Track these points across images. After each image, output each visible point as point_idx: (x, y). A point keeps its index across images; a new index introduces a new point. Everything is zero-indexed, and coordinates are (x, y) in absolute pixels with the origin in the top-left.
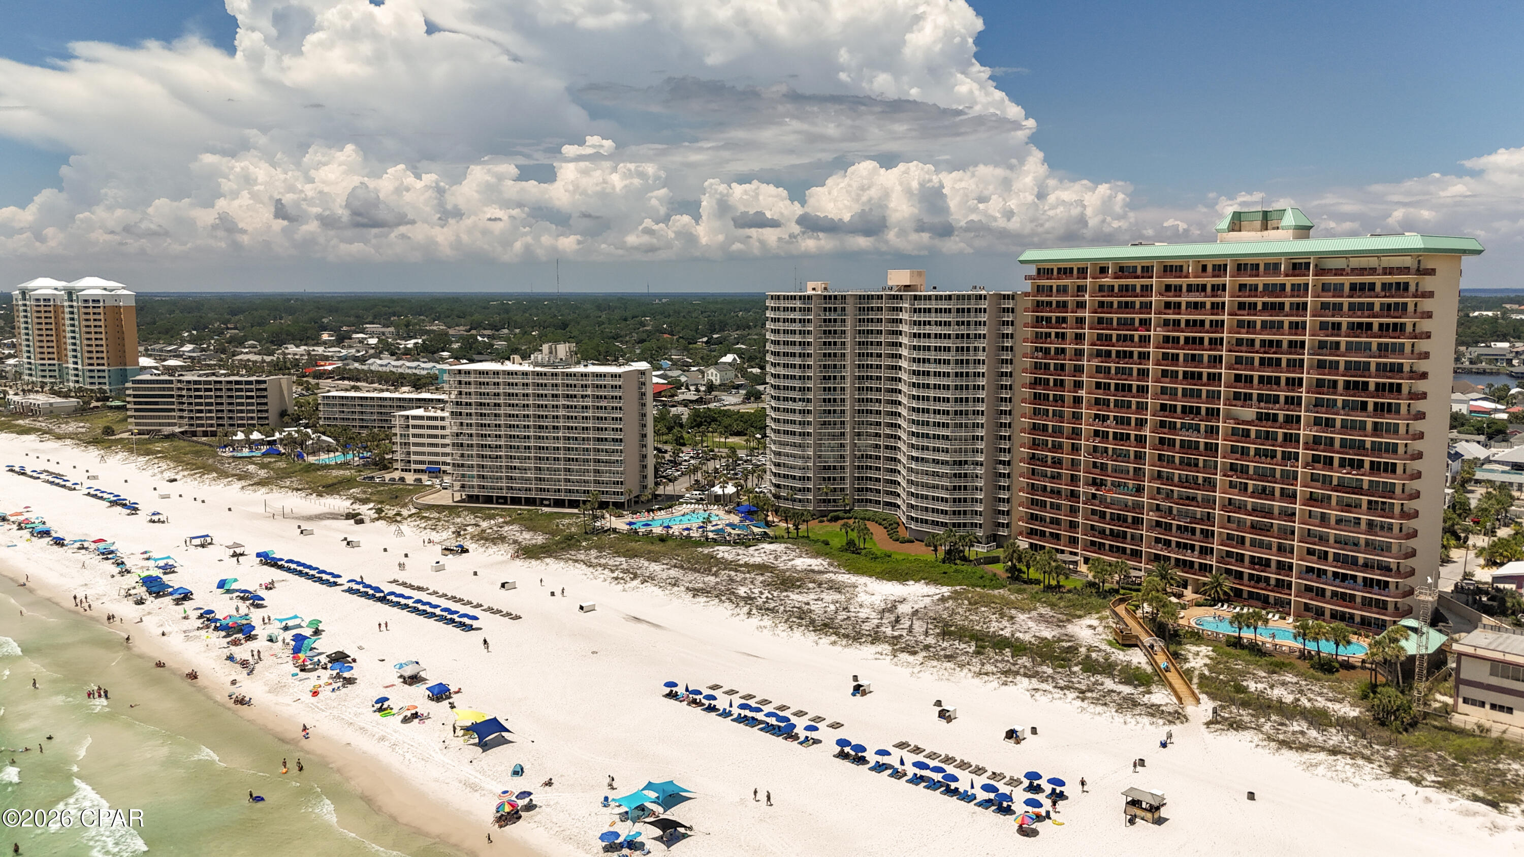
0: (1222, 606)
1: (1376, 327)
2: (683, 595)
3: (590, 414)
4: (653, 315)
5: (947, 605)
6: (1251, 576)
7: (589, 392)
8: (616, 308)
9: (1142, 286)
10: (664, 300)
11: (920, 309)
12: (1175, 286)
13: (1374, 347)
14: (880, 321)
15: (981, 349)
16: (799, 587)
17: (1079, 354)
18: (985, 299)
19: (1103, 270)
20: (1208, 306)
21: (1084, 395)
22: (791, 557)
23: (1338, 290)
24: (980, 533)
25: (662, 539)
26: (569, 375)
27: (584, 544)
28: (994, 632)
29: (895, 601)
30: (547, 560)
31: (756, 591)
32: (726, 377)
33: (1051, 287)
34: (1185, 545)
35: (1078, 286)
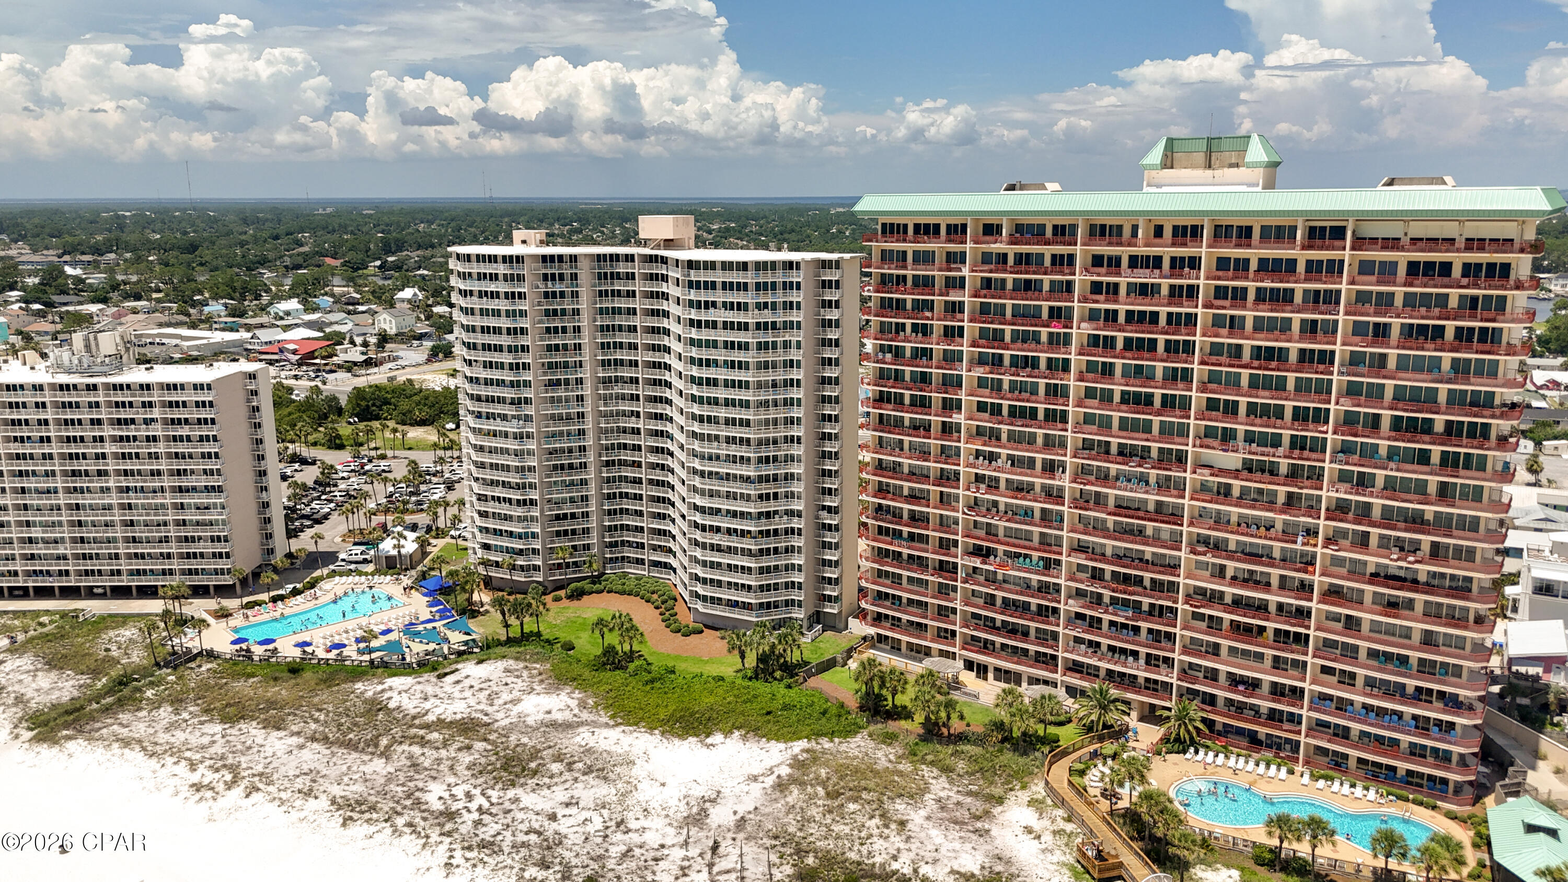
0: (1197, 752)
1: (1450, 334)
2: (323, 819)
3: (161, 448)
4: (313, 230)
5: (790, 799)
6: (1230, 702)
7: (156, 413)
8: (267, 220)
9: (1054, 257)
10: (329, 210)
11: (698, 282)
12: (1110, 258)
13: (1446, 366)
14: (631, 294)
15: (794, 344)
16: (535, 773)
17: (952, 358)
18: (798, 268)
19: (991, 230)
20: (1165, 291)
21: (963, 422)
22: (516, 694)
23: (1387, 271)
24: (799, 614)
25: (295, 669)
26: (116, 387)
27: (149, 693)
28: (883, 865)
29: (704, 800)
30: (71, 745)
31: (459, 791)
32: (404, 323)
33: (905, 253)
34: (1123, 651)
35: (948, 254)
